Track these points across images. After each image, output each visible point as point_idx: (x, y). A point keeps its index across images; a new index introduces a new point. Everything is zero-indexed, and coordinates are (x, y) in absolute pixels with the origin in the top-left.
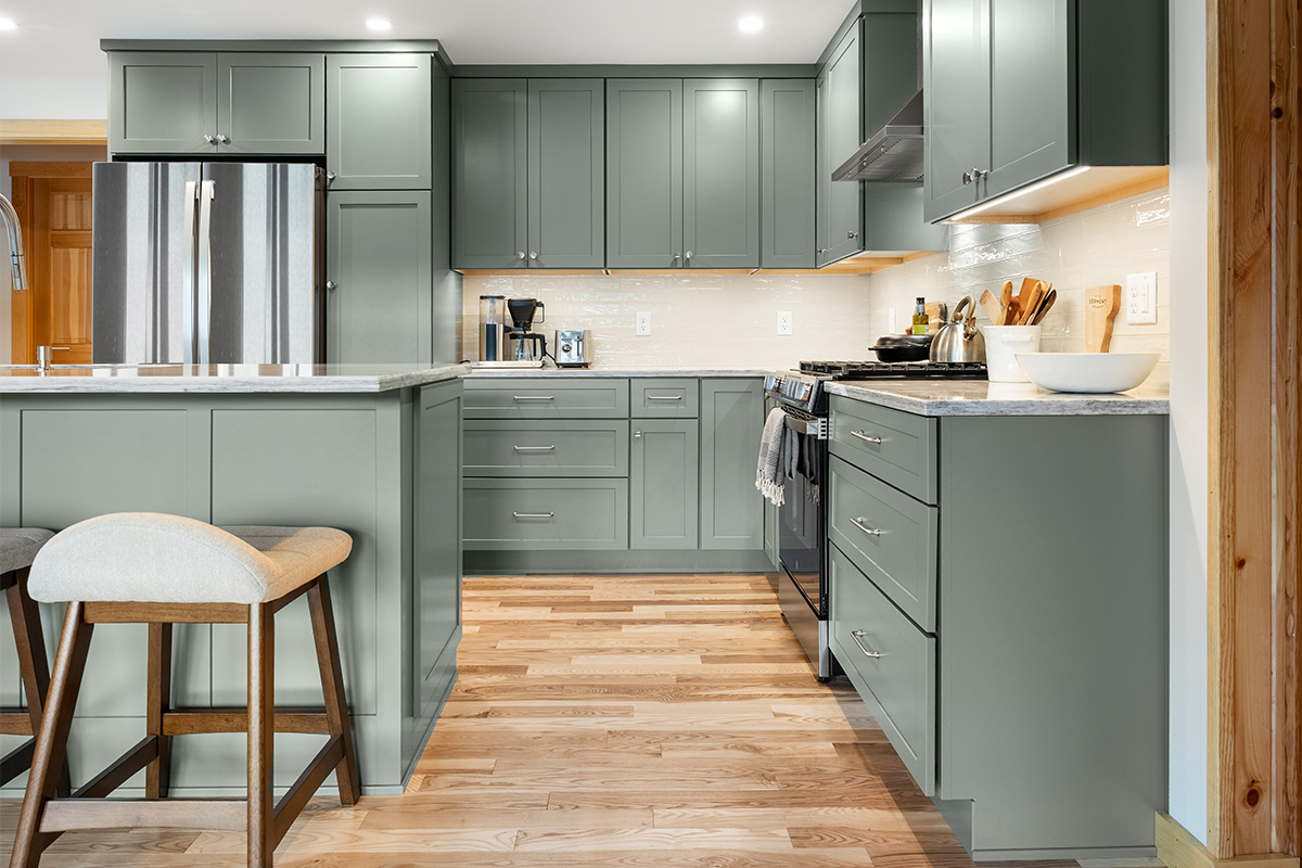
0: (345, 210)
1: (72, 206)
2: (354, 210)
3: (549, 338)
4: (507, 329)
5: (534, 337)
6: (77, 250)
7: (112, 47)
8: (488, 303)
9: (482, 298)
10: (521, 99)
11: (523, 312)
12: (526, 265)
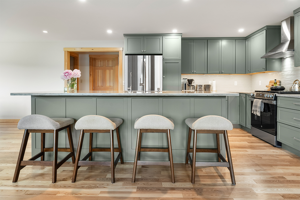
0: (166, 64)
1: (99, 62)
2: (167, 63)
3: (195, 86)
4: (188, 84)
5: (192, 86)
6: (100, 70)
7: (126, 35)
8: (184, 80)
9: (183, 79)
10: (192, 43)
11: (190, 81)
12: (193, 73)
